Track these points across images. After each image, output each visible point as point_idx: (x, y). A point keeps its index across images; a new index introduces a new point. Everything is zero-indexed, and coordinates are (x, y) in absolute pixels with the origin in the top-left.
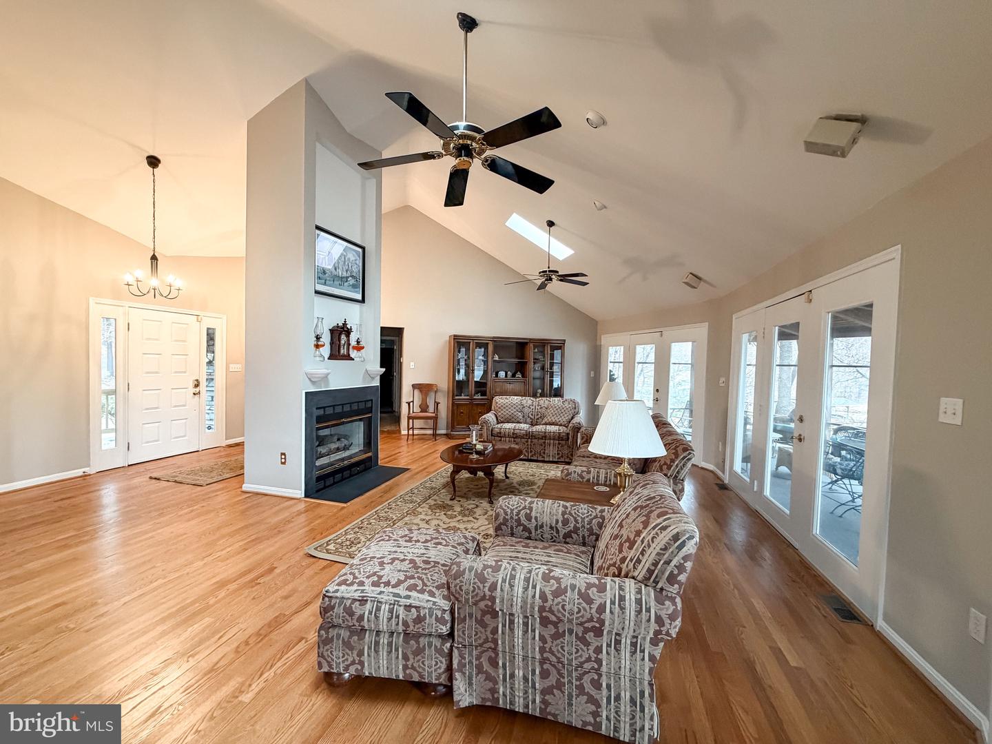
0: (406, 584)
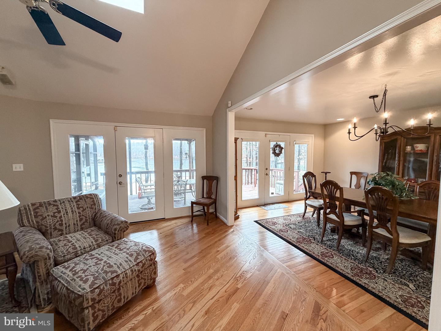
0: (111, 269)
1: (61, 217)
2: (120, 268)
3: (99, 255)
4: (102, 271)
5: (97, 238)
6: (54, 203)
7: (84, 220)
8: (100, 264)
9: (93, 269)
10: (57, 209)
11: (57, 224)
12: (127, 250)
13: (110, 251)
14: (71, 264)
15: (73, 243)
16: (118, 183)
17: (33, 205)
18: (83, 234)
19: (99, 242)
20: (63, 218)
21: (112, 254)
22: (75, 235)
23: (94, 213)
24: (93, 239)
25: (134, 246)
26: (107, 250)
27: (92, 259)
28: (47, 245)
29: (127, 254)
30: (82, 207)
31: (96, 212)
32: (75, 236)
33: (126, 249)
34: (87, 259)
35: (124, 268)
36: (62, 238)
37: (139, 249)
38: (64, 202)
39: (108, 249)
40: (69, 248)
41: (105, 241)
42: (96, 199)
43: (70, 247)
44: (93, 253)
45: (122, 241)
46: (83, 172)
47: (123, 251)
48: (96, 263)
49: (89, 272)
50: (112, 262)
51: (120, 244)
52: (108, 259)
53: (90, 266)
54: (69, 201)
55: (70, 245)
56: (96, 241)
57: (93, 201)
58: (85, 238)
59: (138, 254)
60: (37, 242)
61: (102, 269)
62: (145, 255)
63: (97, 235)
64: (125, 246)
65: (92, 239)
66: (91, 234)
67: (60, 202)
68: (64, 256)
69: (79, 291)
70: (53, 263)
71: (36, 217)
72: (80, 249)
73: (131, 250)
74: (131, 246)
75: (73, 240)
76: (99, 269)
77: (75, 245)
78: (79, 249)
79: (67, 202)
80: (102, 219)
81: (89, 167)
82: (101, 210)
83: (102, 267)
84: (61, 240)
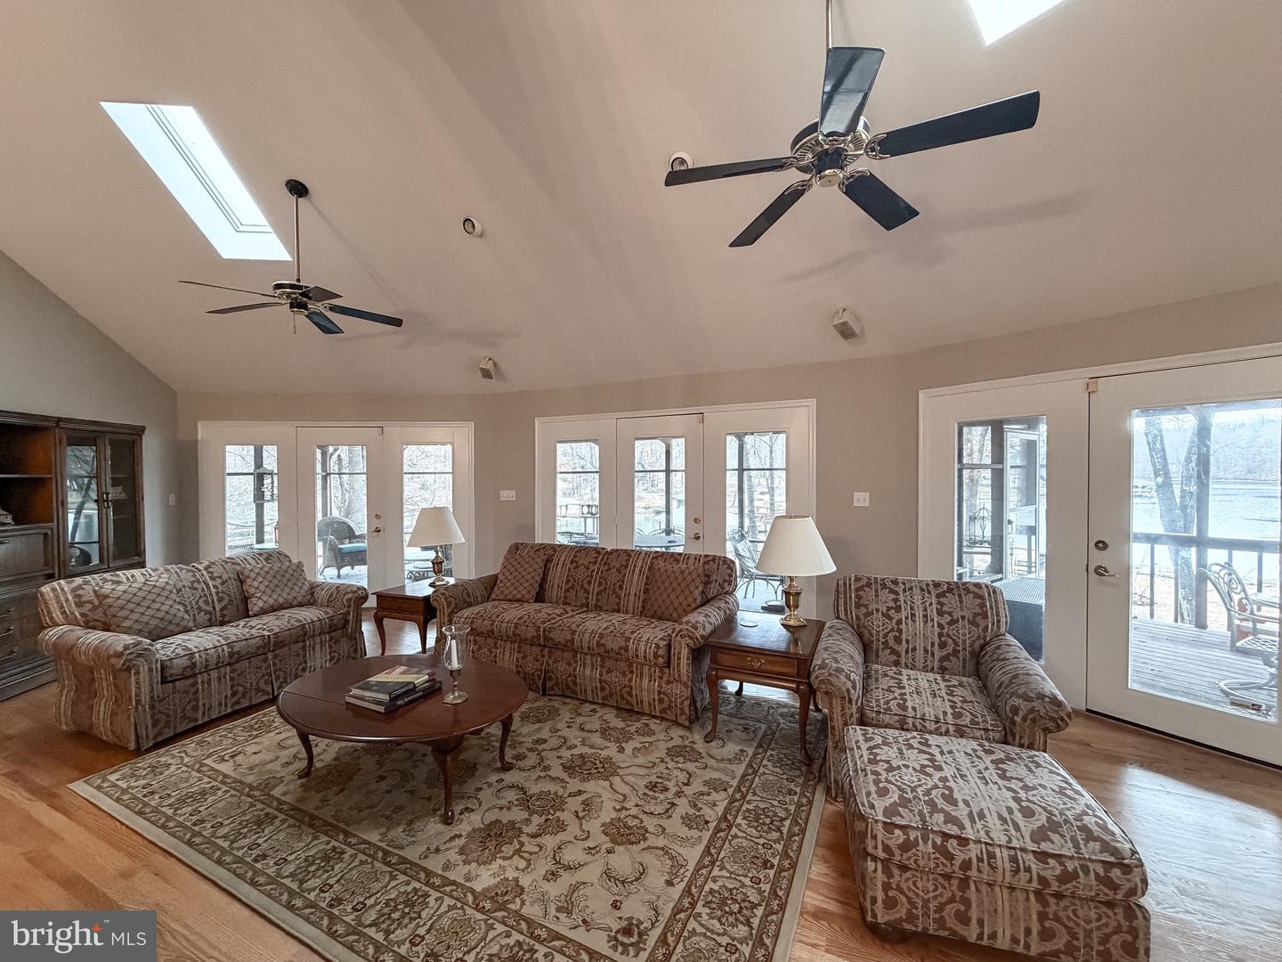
0: (949, 808)
1: (899, 622)
2: (975, 823)
3: (942, 753)
4: (924, 795)
5: (961, 708)
6: (892, 586)
7: (949, 649)
8: (930, 775)
9: (909, 777)
10: (896, 600)
11: (890, 634)
12: (1022, 788)
13: (973, 762)
14: (878, 735)
15: (905, 694)
16: (1092, 569)
17: (858, 579)
18: (936, 683)
19: (963, 723)
20: (903, 626)
21: (973, 770)
22: (919, 677)
23: (979, 638)
24: (951, 706)
25: (1053, 790)
26: (966, 753)
27: (921, 752)
28: (849, 670)
29: (1017, 800)
30: (950, 614)
31: (985, 637)
32: (917, 679)
33: (1021, 784)
34: (911, 747)
35: (987, 833)
36: (892, 671)
37: (1068, 813)
38: (911, 588)
39: (971, 752)
40: (893, 699)
41: (980, 729)
42: (990, 600)
43: (895, 698)
44: (934, 740)
45: (1024, 756)
46: (1010, 522)
47: (1005, 783)
48: (923, 766)
49: (897, 777)
50: (961, 790)
51: (1012, 760)
52: (954, 777)
53: (907, 767)
54: (922, 589)
55: (896, 695)
56: (957, 715)
57: (982, 606)
58: (935, 694)
59: (1053, 826)
60: (836, 656)
61: (928, 793)
62: (1082, 846)
63: (964, 701)
64: (1022, 772)
65: (948, 704)
66: (954, 691)
67: (903, 587)
68: (878, 712)
69: (863, 805)
70: (856, 716)
71: (858, 606)
72: (912, 714)
73: (1034, 795)
74: (1044, 787)
75: (907, 687)
76: (920, 786)
77: (905, 700)
78: (910, 713)
79: (917, 591)
80: (992, 664)
81: (1033, 508)
82: (1002, 637)
83: (929, 787)
84: (887, 676)
